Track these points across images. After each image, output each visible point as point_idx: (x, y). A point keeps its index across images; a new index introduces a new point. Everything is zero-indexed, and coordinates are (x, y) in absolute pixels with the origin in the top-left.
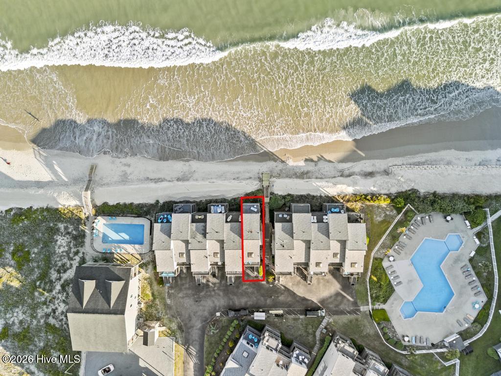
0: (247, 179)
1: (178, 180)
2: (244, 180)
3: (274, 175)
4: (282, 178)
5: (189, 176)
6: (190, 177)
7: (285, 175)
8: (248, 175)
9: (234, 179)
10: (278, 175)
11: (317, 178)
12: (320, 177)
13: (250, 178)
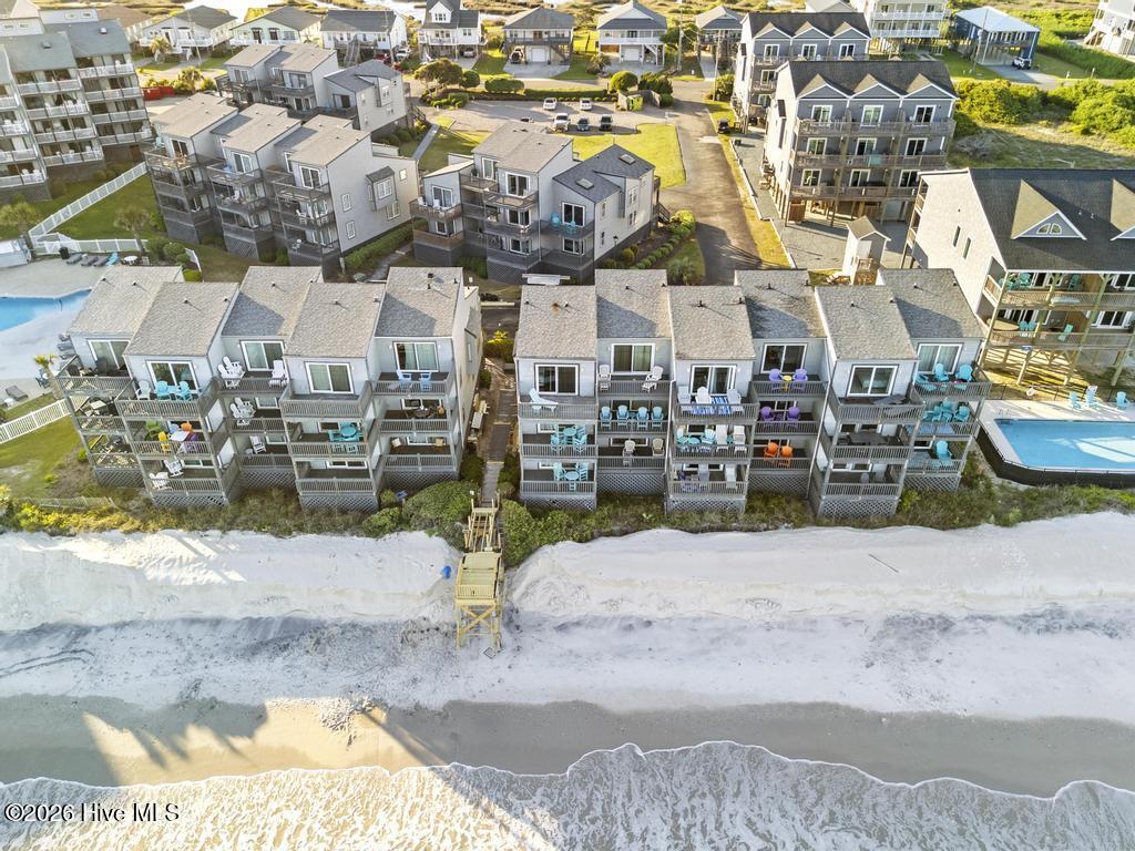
0: (578, 624)
1: (944, 625)
2: (596, 619)
3: (437, 640)
4: (394, 627)
5: (891, 642)
6: (882, 635)
7: (379, 638)
8: (577, 641)
9: (649, 623)
10: (416, 637)
11: (216, 623)
12: (195, 631)
13: (562, 628)
